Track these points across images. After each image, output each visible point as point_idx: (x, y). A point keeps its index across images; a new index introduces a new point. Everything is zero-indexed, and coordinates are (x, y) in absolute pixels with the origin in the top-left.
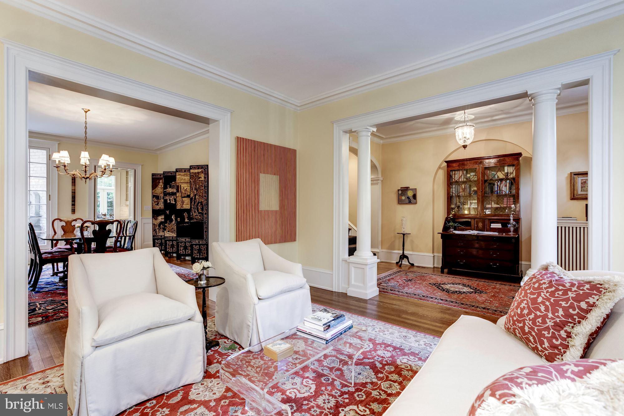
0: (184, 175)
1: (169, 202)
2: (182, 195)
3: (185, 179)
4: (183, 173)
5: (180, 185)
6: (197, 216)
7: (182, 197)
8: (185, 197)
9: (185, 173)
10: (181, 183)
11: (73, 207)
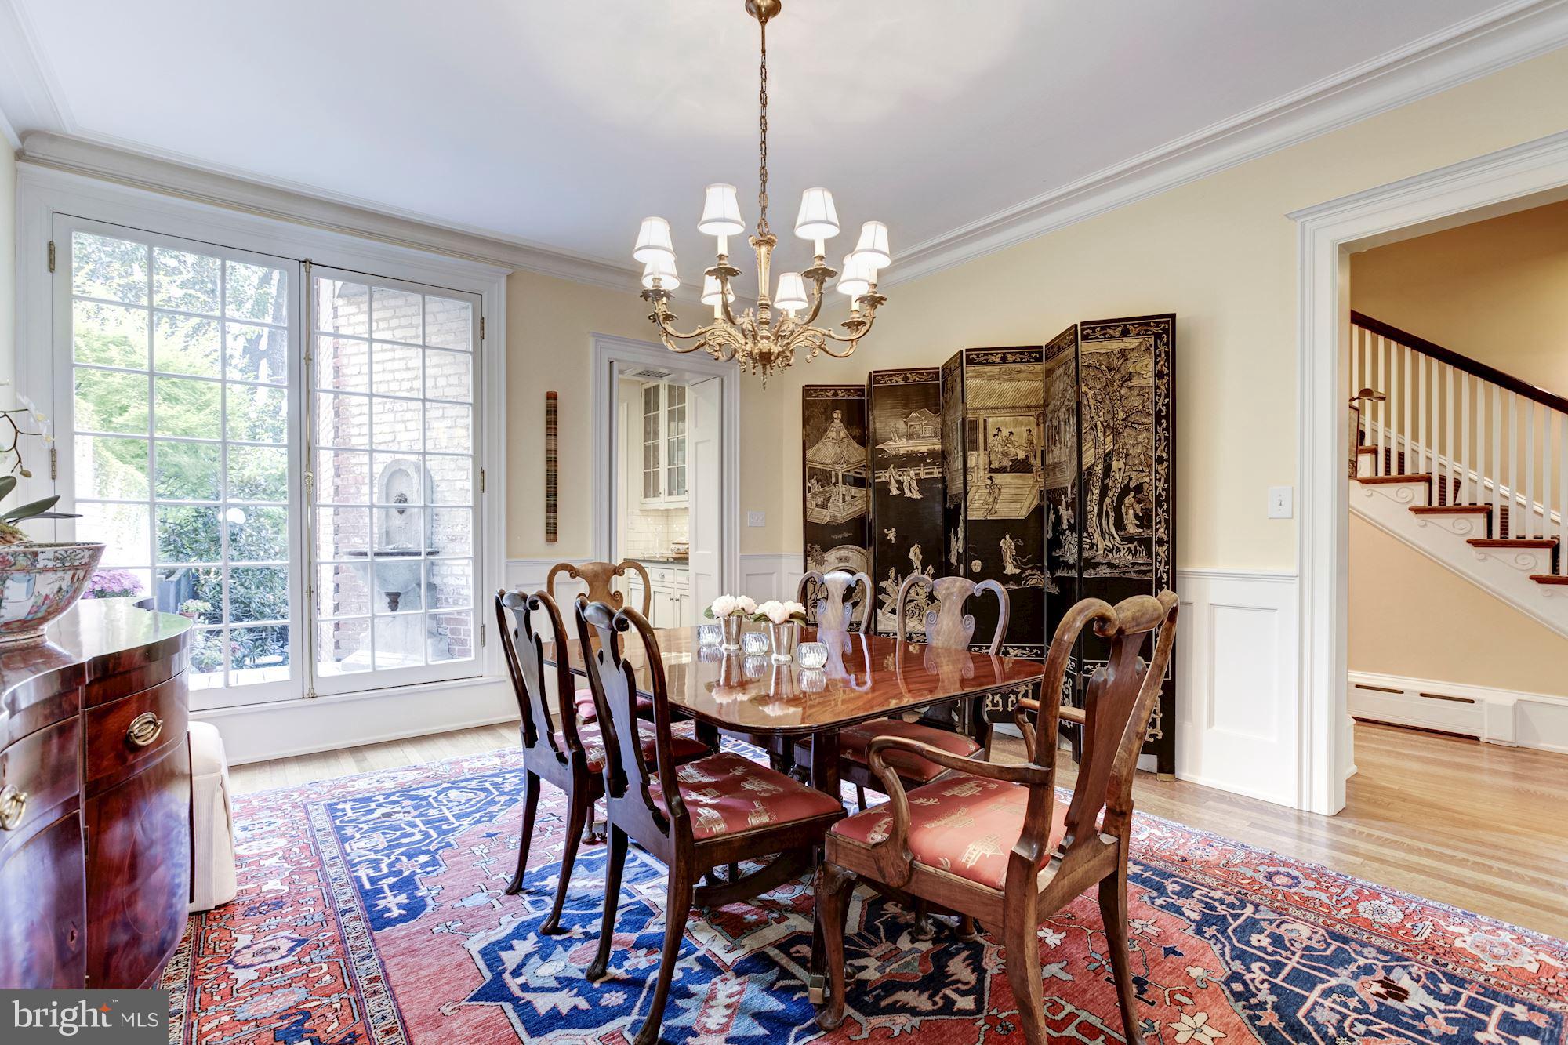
0: (999, 377)
1: (894, 492)
2: (990, 463)
3: (1001, 395)
4: (997, 369)
5: (981, 421)
6: (1119, 550)
7: (992, 471)
8: (1002, 470)
9: (1004, 367)
10: (987, 409)
11: (552, 514)
